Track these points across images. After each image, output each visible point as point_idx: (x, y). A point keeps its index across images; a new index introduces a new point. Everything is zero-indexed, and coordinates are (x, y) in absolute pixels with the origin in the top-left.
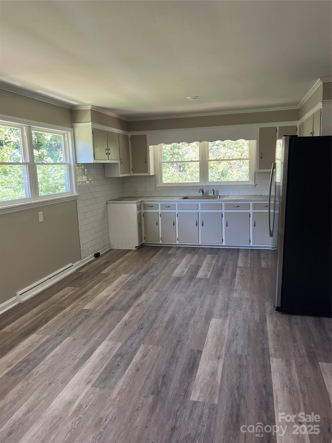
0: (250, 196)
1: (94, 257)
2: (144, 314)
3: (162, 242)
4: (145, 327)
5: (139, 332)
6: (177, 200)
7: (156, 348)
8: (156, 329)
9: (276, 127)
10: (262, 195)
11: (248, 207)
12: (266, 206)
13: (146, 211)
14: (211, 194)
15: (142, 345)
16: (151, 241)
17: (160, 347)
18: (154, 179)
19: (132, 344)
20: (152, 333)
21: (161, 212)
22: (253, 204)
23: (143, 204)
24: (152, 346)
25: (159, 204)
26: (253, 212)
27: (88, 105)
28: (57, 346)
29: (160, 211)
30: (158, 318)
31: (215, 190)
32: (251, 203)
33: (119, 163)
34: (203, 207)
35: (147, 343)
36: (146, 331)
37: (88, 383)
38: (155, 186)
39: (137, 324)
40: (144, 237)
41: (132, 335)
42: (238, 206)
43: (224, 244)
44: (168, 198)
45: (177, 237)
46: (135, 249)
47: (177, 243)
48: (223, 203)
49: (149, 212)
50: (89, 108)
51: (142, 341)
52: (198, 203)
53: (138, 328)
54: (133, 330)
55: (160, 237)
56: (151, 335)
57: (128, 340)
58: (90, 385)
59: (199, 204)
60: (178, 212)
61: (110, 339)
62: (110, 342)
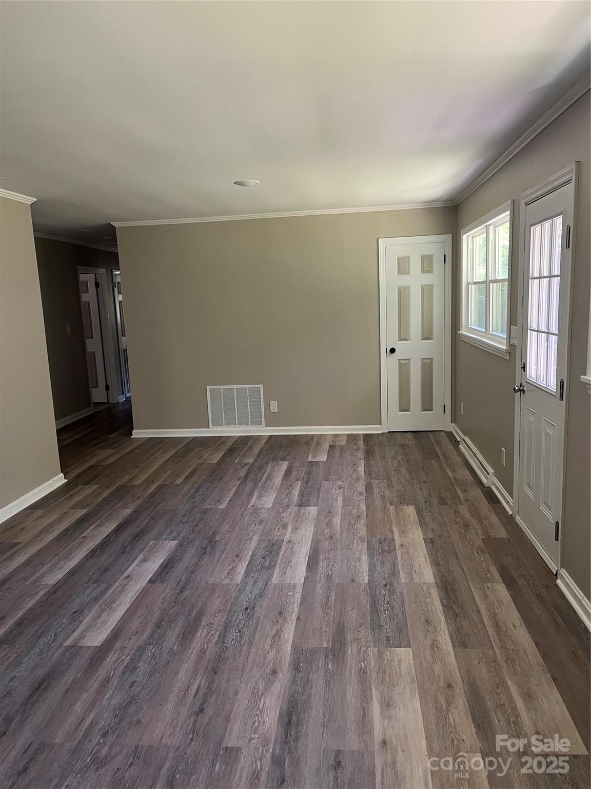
2: (250, 644)
4: (240, 612)
5: (250, 602)
7: (217, 581)
8: (220, 611)
15: (239, 583)
17: (211, 583)
19: (255, 582)
20: (226, 602)
24: (224, 583)
30: (219, 635)
35: (231, 586)
36: (237, 604)
39: (259, 618)
41: (261, 596)
51: (241, 589)
53: (255, 609)
54: (264, 604)
56: (227, 598)
57: (265, 588)
61: (295, 587)
62: (292, 582)
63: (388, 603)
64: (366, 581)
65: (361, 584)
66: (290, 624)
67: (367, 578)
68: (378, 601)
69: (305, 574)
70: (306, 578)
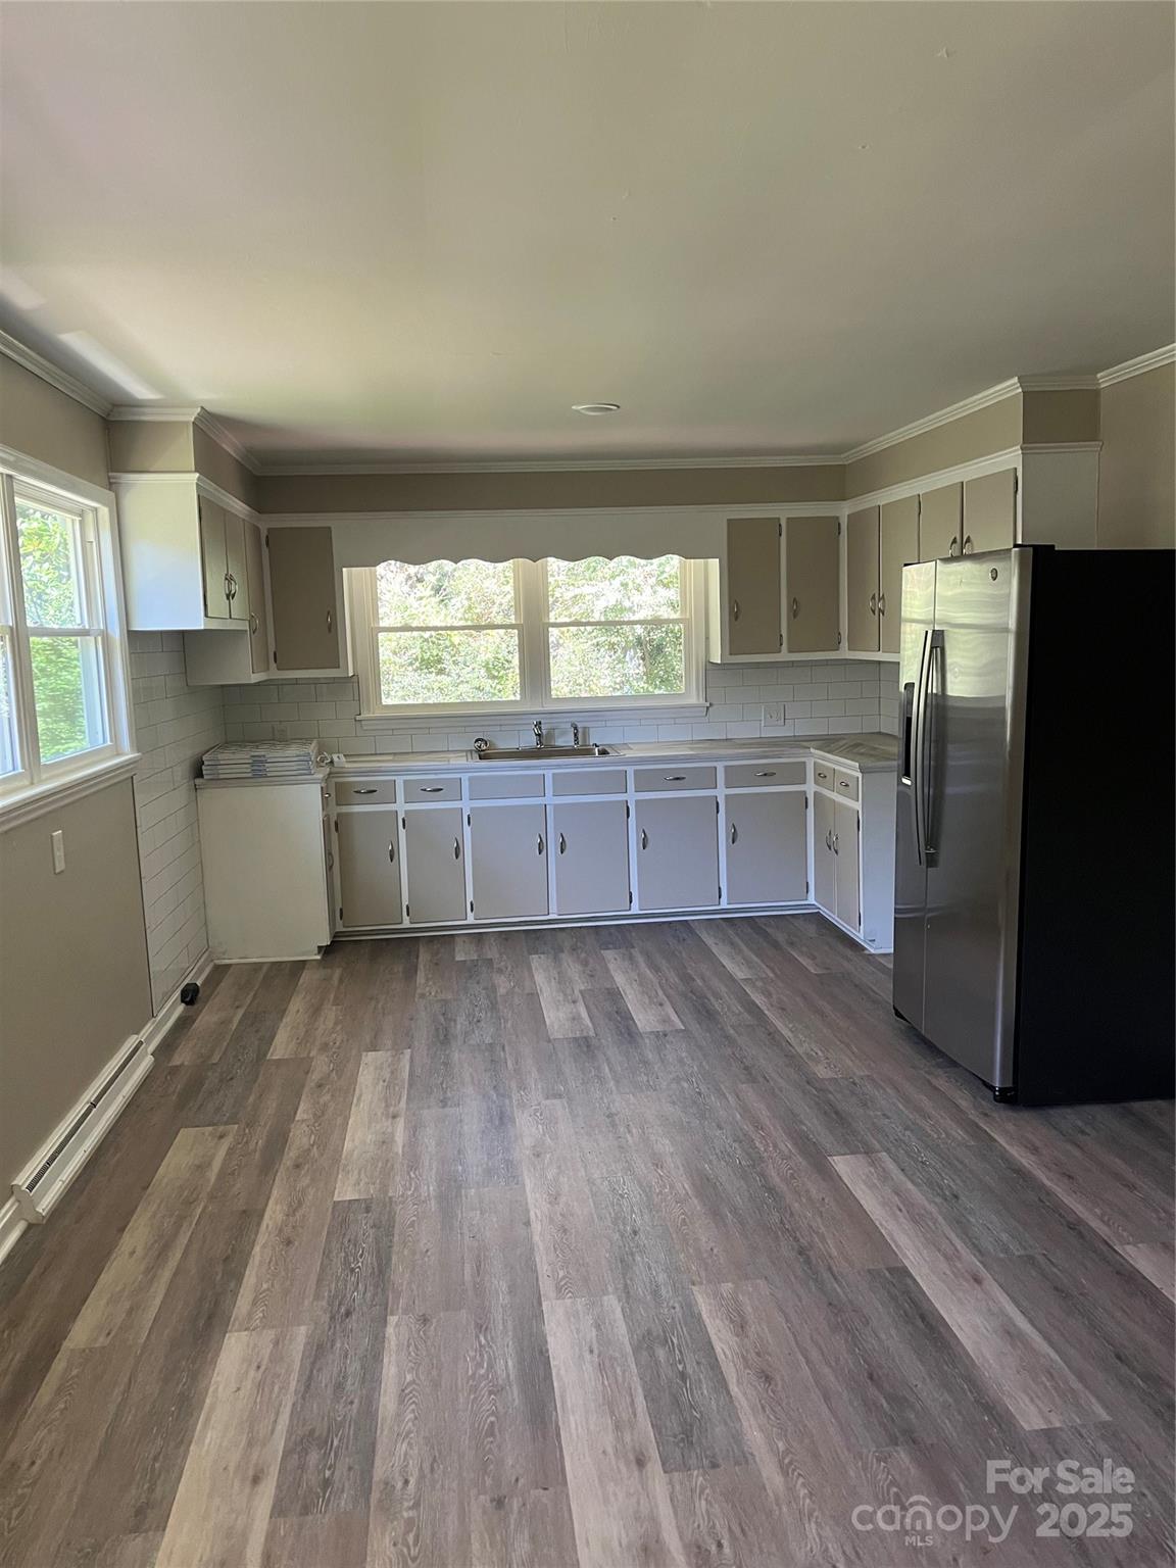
0: (693, 742)
1: (182, 1001)
2: (591, 1182)
3: (411, 923)
6: (461, 765)
9: (779, 519)
10: (729, 737)
11: (708, 778)
12: (765, 775)
13: (345, 809)
14: (566, 741)
16: (366, 923)
18: (354, 689)
19: (656, 1292)
21: (406, 811)
22: (726, 767)
23: (336, 783)
25: (400, 781)
26: (727, 797)
27: (192, 405)
28: (375, 1356)
29: (401, 807)
31: (579, 725)
32: (720, 766)
33: (246, 631)
34: (563, 785)
37: (640, 1463)
38: (358, 718)
39: (600, 1219)
40: (341, 910)
42: (678, 779)
43: (635, 909)
44: (425, 757)
45: (470, 898)
46: (319, 957)
47: (471, 920)
48: (630, 770)
49: (358, 813)
50: (191, 416)
51: (679, 1275)
52: (541, 772)
53: (617, 1233)
54: (606, 1242)
55: (405, 902)
57: (625, 1282)
58: (655, 1466)
59: (549, 774)
60: (472, 809)
61: (559, 1289)
62: (568, 1301)
63: (352, 1270)
64: (392, 1320)
65: (406, 1312)
66: (539, 1215)
67: (390, 1330)
68: (373, 1273)
69: (547, 1328)
70: (539, 1316)
